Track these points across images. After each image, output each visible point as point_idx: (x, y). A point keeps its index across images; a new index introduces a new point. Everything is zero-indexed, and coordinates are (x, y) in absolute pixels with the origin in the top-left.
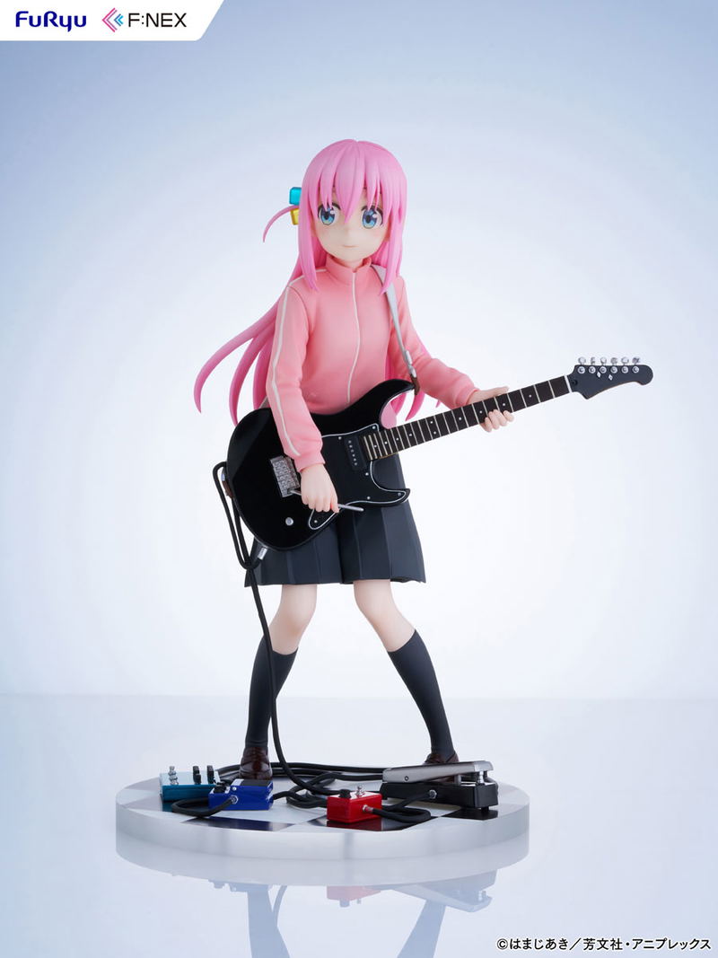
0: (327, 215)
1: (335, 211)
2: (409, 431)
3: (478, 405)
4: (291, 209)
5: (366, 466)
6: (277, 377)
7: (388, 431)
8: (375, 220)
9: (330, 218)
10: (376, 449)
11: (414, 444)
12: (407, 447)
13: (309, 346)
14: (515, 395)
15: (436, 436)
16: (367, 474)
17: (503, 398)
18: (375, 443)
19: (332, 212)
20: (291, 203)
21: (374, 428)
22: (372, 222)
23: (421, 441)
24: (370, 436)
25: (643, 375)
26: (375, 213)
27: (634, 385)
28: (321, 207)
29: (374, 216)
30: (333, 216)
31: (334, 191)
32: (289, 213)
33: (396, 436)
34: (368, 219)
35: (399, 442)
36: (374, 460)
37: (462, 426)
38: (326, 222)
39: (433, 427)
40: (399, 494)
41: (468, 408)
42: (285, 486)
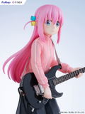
0: (48, 23)
38: (48, 25)
42: (38, 92)
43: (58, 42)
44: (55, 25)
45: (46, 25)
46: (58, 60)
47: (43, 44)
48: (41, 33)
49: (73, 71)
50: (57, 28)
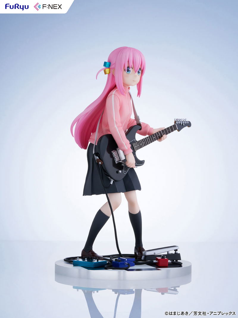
0: (128, 71)
2: (143, 141)
6: (116, 124)
7: (138, 142)
8: (140, 73)
9: (129, 72)
12: (143, 146)
15: (150, 143)
17: (163, 131)
18: (136, 146)
19: (130, 70)
21: (135, 140)
24: (134, 143)
25: (189, 125)
27: (187, 127)
30: (130, 71)
33: (141, 143)
36: (136, 151)
38: (128, 73)
39: (149, 140)
40: (143, 162)
42: (117, 160)
43: (139, 94)
44: (137, 73)
45: (125, 73)
46: (137, 118)
47: (122, 98)
48: (119, 82)
49: (154, 132)
50: (138, 77)
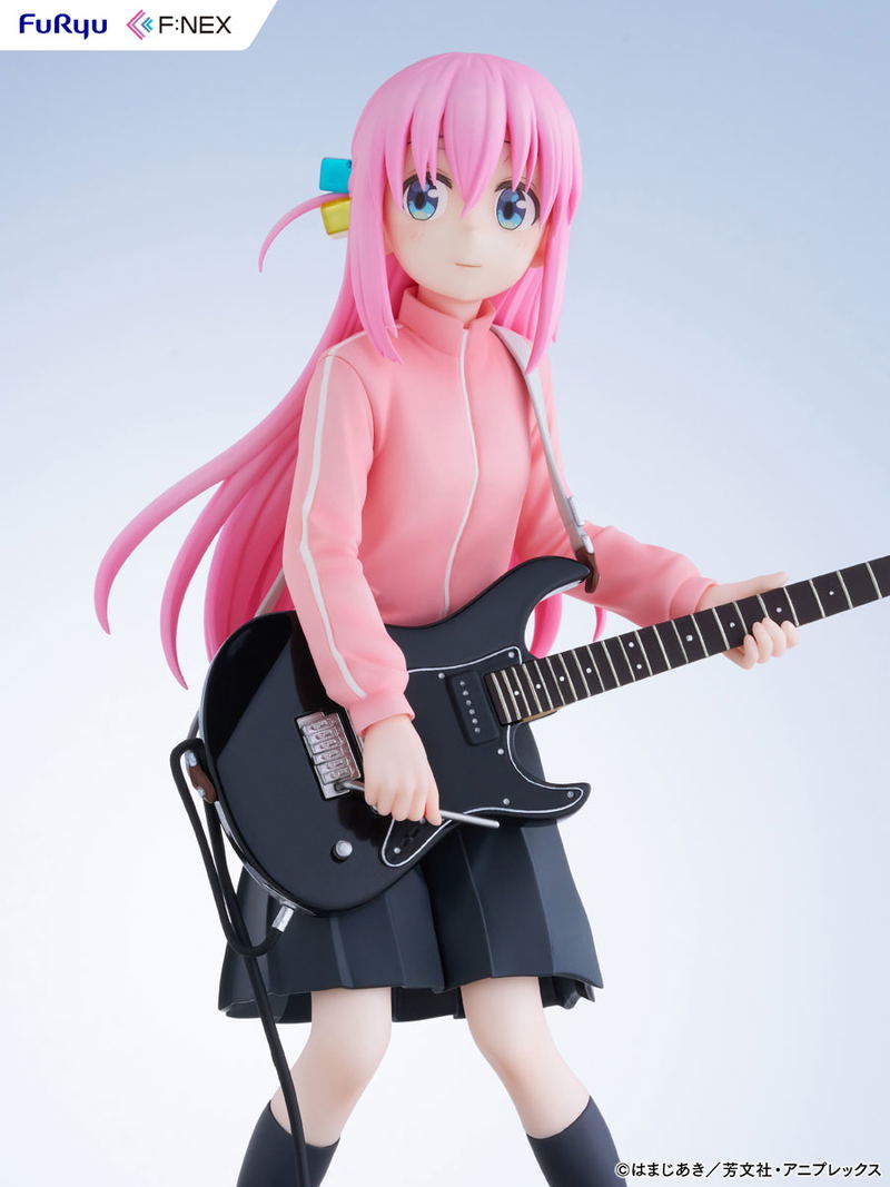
0: (421, 201)
1: (440, 191)
2: (586, 663)
3: (726, 611)
4: (323, 203)
5: (497, 734)
6: (313, 535)
7: (543, 662)
8: (522, 213)
9: (427, 206)
10: (519, 698)
11: (596, 690)
12: (582, 695)
13: (373, 475)
14: (800, 590)
15: (642, 674)
16: (501, 752)
17: (775, 597)
18: (515, 688)
19: (432, 194)
20: (321, 188)
21: (511, 655)
22: (516, 217)
23: (611, 685)
24: (504, 673)
26: (522, 198)
28: (411, 182)
29: (520, 205)
30: (435, 202)
31: (442, 147)
32: (319, 209)
33: (560, 672)
34: (508, 210)
35: (565, 685)
36: (515, 722)
37: (695, 654)
38: (418, 214)
39: (635, 655)
40: (570, 795)
41: (705, 617)
42: (332, 773)
